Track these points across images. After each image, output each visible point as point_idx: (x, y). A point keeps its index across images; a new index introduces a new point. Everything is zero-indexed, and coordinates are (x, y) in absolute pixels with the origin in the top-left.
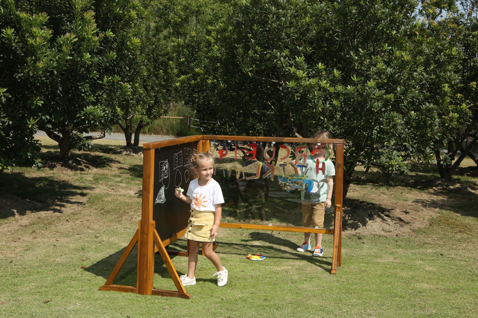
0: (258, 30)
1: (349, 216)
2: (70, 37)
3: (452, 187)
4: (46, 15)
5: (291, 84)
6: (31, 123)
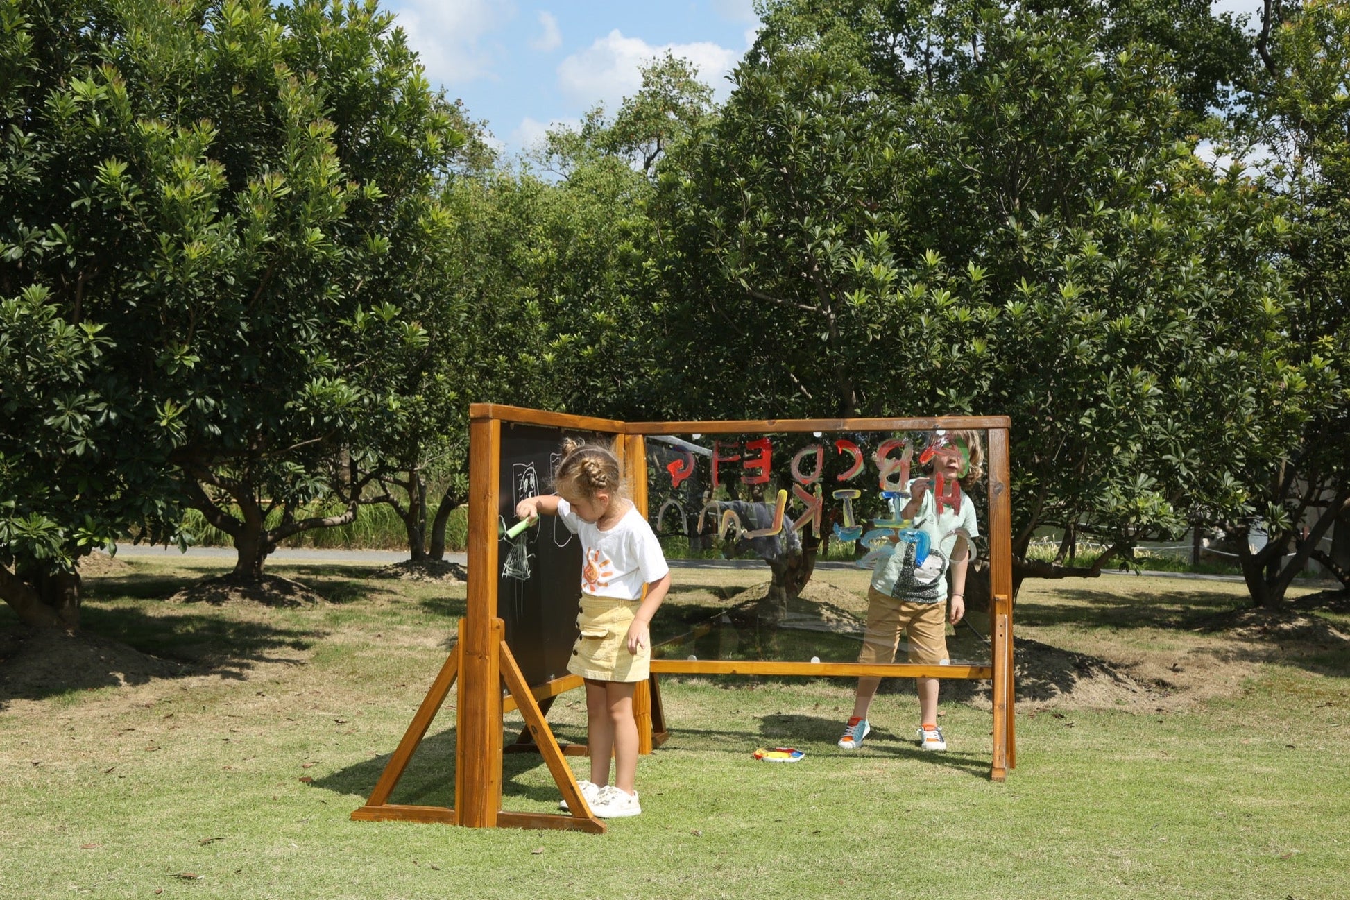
0: (761, 171)
1: (1022, 669)
2: (274, 183)
3: (1286, 626)
4: (209, 127)
5: (857, 299)
6: (168, 414)
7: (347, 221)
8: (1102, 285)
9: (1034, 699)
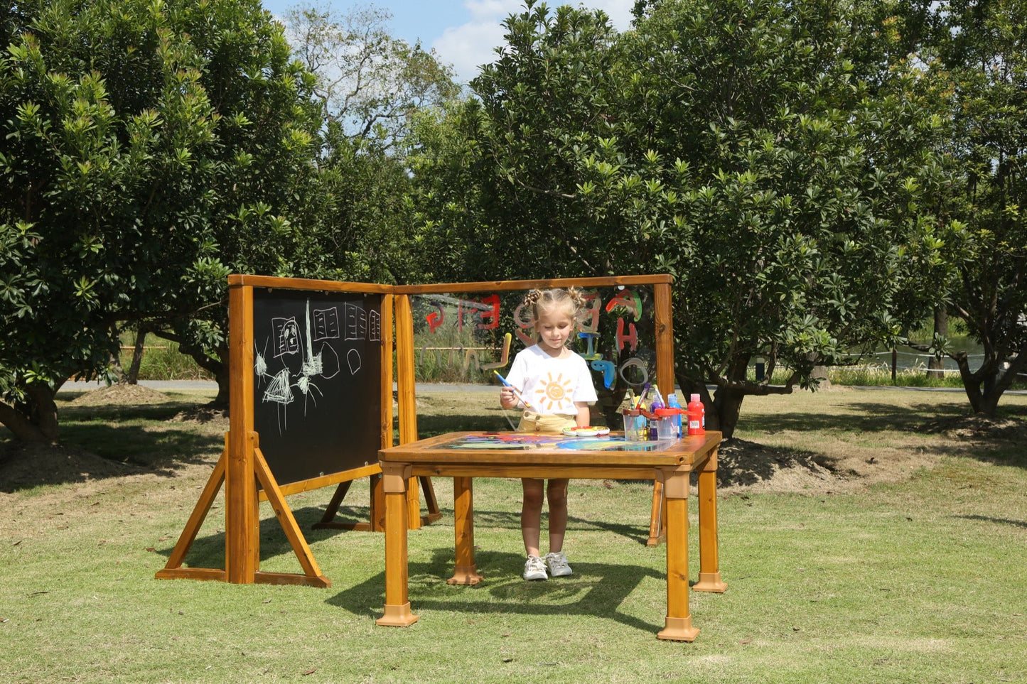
1: (736, 463)
2: (149, 116)
3: (999, 426)
4: (99, 77)
5: (587, 189)
6: (83, 287)
7: (221, 142)
8: (777, 172)
9: (741, 485)
